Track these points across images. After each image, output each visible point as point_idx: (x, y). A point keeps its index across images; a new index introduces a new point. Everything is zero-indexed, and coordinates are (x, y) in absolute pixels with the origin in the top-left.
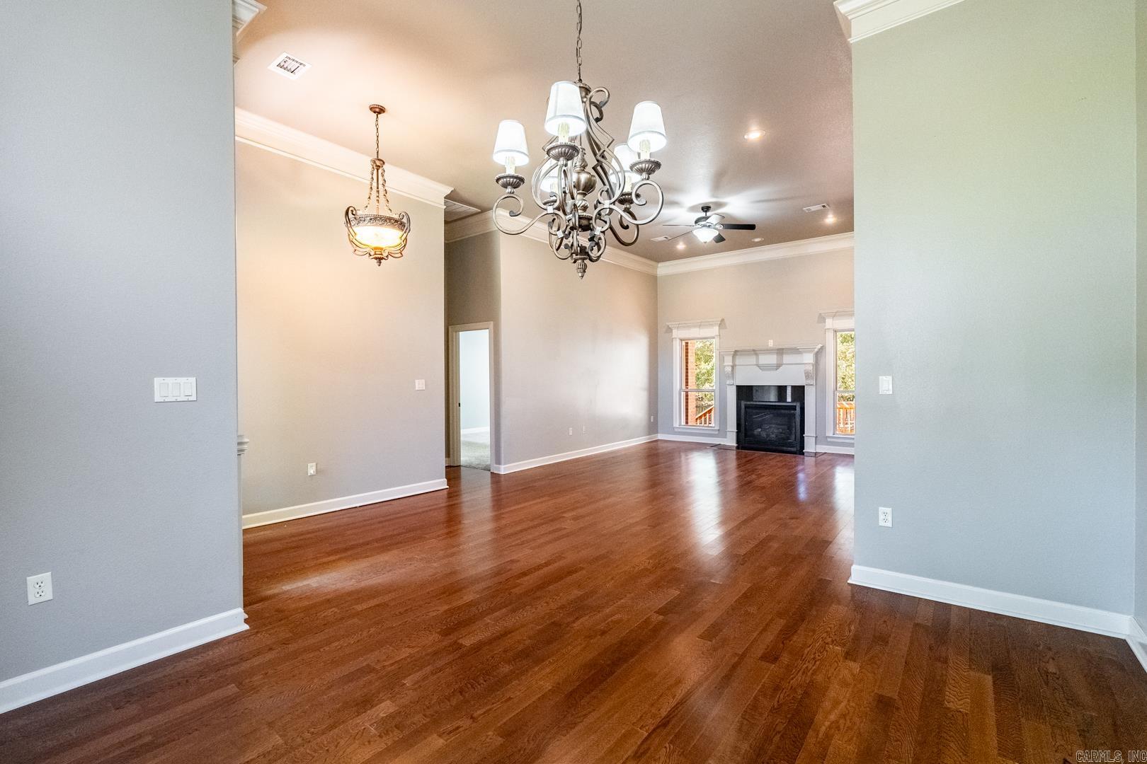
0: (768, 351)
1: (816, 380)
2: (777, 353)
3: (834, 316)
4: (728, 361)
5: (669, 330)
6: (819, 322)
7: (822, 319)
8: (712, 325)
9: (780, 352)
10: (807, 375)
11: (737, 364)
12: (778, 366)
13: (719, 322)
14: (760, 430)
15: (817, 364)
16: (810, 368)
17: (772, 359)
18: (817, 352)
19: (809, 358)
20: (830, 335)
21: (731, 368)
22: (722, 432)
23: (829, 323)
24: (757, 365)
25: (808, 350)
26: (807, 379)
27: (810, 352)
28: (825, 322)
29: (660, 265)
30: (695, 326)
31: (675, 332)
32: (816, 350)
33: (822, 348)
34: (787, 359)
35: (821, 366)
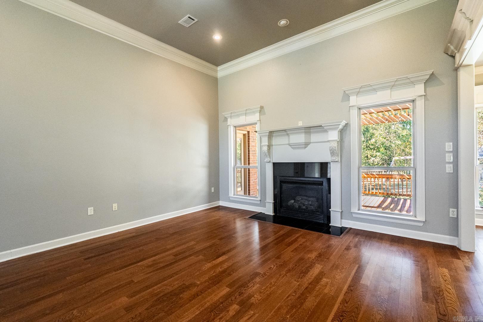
0: (297, 130)
1: (341, 156)
2: (305, 133)
3: (358, 92)
4: (265, 141)
5: (226, 119)
6: (343, 101)
7: (346, 97)
8: (254, 113)
9: (308, 130)
10: (333, 153)
11: (273, 144)
12: (306, 145)
13: (259, 109)
14: (293, 201)
15: (341, 141)
16: (335, 145)
17: (300, 138)
18: (342, 130)
19: (334, 135)
20: (354, 112)
21: (267, 147)
22: (262, 202)
23: (354, 100)
24: (289, 145)
25: (333, 127)
26: (332, 156)
27: (335, 129)
28: (349, 100)
29: (219, 68)
30: (242, 115)
31: (229, 120)
32: (341, 127)
33: (347, 125)
34: (314, 137)
35: (346, 144)
